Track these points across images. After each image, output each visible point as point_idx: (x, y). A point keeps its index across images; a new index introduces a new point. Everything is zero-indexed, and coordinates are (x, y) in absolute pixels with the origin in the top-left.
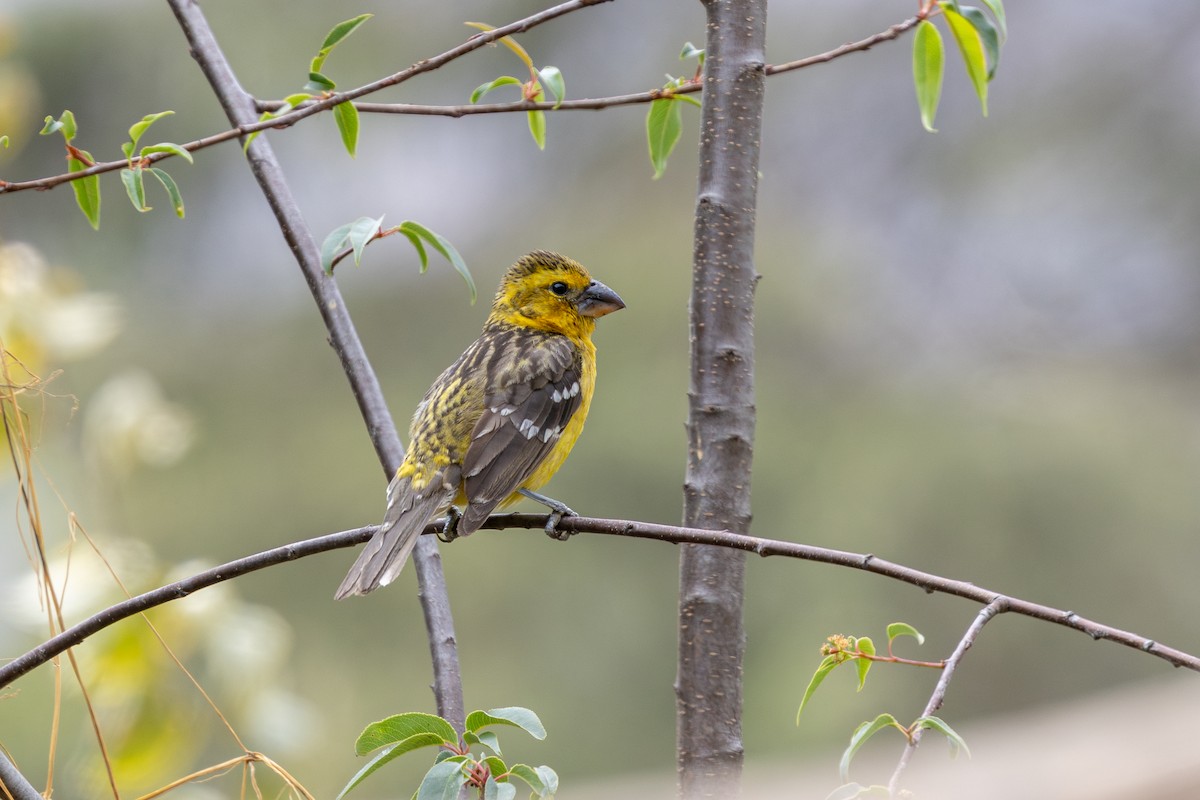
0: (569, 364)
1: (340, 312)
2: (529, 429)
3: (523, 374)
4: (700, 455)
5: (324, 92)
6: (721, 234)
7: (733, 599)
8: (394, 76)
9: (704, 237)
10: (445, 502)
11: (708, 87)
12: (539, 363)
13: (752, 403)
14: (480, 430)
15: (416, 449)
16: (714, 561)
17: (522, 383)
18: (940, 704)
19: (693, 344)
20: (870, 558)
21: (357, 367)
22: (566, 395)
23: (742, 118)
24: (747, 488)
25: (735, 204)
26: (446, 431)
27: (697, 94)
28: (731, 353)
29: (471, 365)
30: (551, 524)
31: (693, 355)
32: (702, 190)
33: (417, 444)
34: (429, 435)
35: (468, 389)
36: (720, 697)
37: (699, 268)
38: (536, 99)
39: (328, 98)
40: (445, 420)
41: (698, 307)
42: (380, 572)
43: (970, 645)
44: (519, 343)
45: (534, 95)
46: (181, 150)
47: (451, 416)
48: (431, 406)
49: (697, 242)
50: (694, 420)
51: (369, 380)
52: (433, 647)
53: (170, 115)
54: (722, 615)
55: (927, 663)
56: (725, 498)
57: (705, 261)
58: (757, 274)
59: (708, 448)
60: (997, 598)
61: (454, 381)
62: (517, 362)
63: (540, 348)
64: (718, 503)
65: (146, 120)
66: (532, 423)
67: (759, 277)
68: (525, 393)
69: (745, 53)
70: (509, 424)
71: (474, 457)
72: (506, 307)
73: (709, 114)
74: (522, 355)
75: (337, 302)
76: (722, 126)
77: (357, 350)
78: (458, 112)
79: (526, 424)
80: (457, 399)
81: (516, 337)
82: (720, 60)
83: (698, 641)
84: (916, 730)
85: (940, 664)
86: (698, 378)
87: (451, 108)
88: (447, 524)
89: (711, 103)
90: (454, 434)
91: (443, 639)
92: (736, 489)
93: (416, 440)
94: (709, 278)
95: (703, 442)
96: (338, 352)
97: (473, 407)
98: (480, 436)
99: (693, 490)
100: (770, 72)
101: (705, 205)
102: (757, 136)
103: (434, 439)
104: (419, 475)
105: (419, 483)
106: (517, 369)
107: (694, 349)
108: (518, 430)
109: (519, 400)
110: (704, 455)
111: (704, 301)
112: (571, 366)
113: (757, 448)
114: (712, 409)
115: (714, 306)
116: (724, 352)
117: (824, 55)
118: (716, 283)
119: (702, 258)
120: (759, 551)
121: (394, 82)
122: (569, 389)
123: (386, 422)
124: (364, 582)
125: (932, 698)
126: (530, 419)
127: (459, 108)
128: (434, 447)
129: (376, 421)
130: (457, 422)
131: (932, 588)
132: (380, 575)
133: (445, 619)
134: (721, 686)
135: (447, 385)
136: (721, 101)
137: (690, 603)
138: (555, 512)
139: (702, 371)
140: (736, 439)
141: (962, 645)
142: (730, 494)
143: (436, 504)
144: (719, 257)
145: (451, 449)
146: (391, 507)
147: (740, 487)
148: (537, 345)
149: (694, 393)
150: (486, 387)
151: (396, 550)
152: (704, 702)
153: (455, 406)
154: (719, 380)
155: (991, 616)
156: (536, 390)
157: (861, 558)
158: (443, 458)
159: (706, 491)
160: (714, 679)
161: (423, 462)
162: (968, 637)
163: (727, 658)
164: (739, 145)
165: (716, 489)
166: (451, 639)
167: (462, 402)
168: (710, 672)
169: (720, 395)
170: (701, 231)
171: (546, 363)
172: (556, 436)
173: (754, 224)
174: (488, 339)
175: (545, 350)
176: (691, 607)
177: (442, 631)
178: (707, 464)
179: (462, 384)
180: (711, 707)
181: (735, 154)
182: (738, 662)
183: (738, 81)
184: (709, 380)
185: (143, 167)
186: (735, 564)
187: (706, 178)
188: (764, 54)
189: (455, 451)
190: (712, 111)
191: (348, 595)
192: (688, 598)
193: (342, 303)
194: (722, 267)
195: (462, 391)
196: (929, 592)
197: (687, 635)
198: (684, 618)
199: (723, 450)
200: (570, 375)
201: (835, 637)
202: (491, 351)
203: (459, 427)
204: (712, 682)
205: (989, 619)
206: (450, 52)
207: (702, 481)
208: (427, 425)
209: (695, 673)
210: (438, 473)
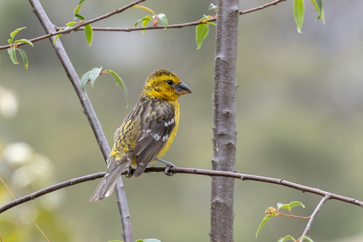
0: (170, 112)
1: (87, 101)
2: (157, 137)
3: (153, 117)
4: (217, 150)
5: (80, 21)
6: (224, 70)
7: (230, 201)
8: (106, 15)
9: (218, 72)
10: (128, 165)
11: (219, 18)
12: (159, 113)
13: (236, 131)
14: (139, 138)
15: (117, 146)
16: (223, 188)
17: (153, 121)
18: (308, 232)
19: (215, 110)
20: (282, 180)
21: (94, 121)
22: (170, 123)
23: (231, 29)
24: (234, 161)
25: (229, 59)
26: (127, 139)
27: (215, 21)
28: (228, 113)
29: (135, 115)
30: (166, 170)
31: (215, 114)
32: (217, 55)
33: (117, 144)
34: (121, 141)
35: (134, 123)
36: (225, 236)
37: (216, 83)
38: (157, 25)
39: (82, 23)
40: (127, 135)
41: (216, 97)
42: (105, 192)
43: (319, 211)
44: (152, 105)
45: (156, 23)
46: (29, 42)
47: (129, 133)
48: (121, 130)
49: (215, 74)
50: (215, 137)
51: (98, 125)
52: (122, 219)
53: (25, 28)
54: (226, 207)
55: (303, 217)
56: (227, 165)
57: (218, 80)
58: (237, 85)
59: (220, 147)
60: (328, 194)
61: (129, 120)
62: (151, 113)
63: (159, 107)
64: (224, 167)
65: (16, 31)
66: (158, 135)
67: (238, 86)
68: (155, 124)
69: (232, 6)
70: (150, 136)
71: (138, 148)
72: (150, 87)
73: (220, 28)
74: (153, 110)
75: (86, 98)
76: (224, 32)
77: (93, 115)
78: (129, 30)
79: (156, 135)
80: (130, 127)
81: (151, 102)
82: (223, 8)
83: (217, 216)
84: (300, 241)
85: (308, 218)
86: (216, 122)
87: (127, 28)
88: (128, 171)
89: (220, 23)
90: (130, 140)
91: (126, 217)
92: (230, 162)
93: (116, 142)
94: (220, 87)
95: (218, 145)
96: (87, 116)
97: (137, 129)
98: (139, 140)
99: (215, 162)
100: (241, 13)
101: (218, 60)
102: (236, 35)
103: (123, 142)
104: (118, 155)
105: (118, 159)
106: (151, 115)
107: (215, 112)
108: (153, 138)
109: (153, 127)
110: (219, 150)
111: (218, 94)
112: (171, 113)
113: (238, 147)
114: (221, 133)
115: (222, 96)
116: (226, 113)
117: (261, 7)
118: (222, 88)
119: (217, 79)
120: (242, 178)
121: (106, 17)
122: (170, 121)
123: (104, 140)
124: (100, 196)
125: (305, 230)
126: (157, 133)
127: (130, 28)
128: (123, 145)
129: (101, 139)
130: (131, 136)
131: (304, 190)
132: (105, 193)
133: (126, 210)
134: (226, 232)
135: (127, 122)
136: (223, 23)
137: (214, 203)
138: (168, 166)
139: (217, 119)
140: (230, 144)
141: (316, 211)
142: (228, 164)
143: (124, 166)
144: (223, 79)
145: (129, 145)
146: (109, 168)
147: (232, 161)
148: (158, 106)
149: (215, 128)
150: (141, 122)
151: (111, 184)
152: (220, 238)
153: (130, 130)
154: (224, 123)
155: (326, 200)
156: (159, 123)
157: (279, 180)
158: (126, 149)
159: (220, 163)
160: (223, 230)
161: (119, 151)
162: (318, 208)
163: (228, 222)
164: (230, 39)
165: (223, 162)
166: (129, 217)
167: (132, 128)
168: (222, 227)
169: (224, 128)
170: (217, 69)
171: (162, 112)
172: (167, 138)
173: (236, 67)
174: (140, 104)
175: (161, 108)
176: (215, 204)
177: (125, 214)
178: (220, 153)
179: (132, 122)
180: (222, 240)
181: (229, 42)
182: (231, 224)
183: (229, 16)
184: (220, 123)
185: (16, 48)
186: (230, 189)
187: (218, 51)
188: (239, 6)
189: (131, 146)
190: (220, 27)
191: (94, 201)
192: (213, 201)
193: (88, 98)
194: (224, 82)
195: (132, 124)
196: (303, 192)
197: (213, 214)
198: (212, 208)
199: (226, 148)
200: (170, 116)
201: (271, 208)
202: (142, 109)
203: (132, 138)
204: (222, 231)
205: (325, 201)
206: (126, 6)
207: (218, 159)
208: (120, 137)
209: (216, 228)
210: (124, 154)
